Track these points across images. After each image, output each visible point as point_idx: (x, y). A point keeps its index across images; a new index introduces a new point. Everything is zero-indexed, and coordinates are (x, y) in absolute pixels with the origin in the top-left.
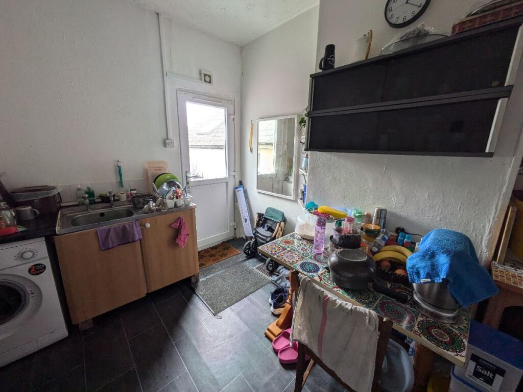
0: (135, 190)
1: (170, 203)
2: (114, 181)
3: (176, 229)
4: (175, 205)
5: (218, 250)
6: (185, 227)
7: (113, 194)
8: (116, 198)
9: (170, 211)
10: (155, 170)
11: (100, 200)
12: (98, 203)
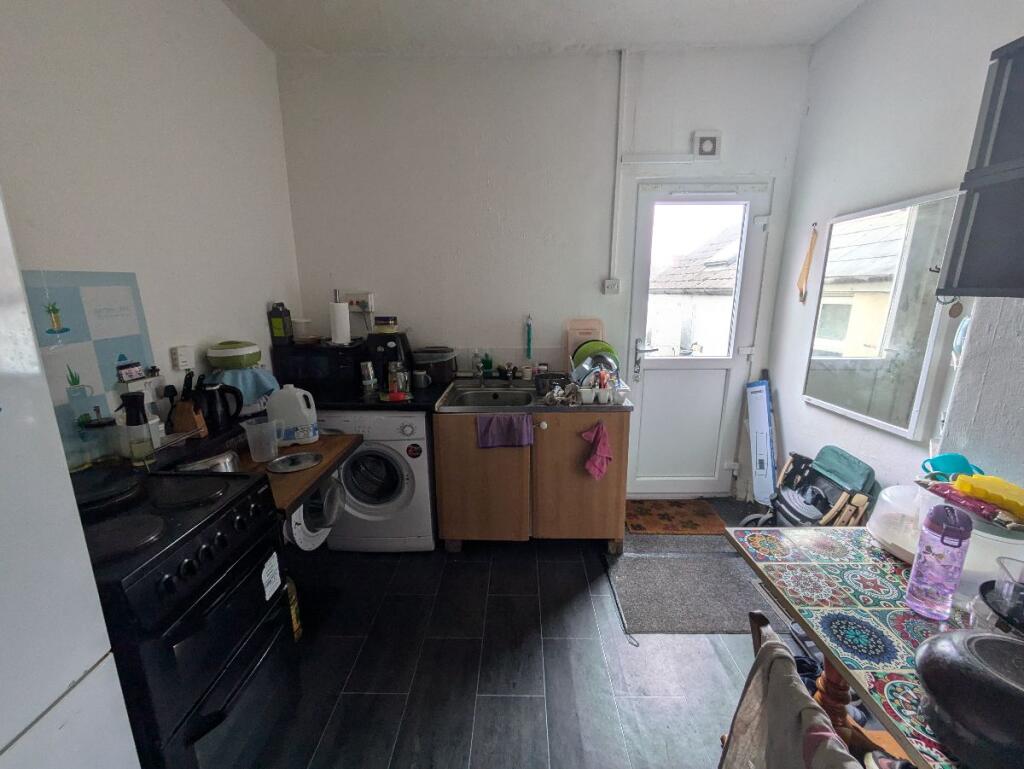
0: (545, 365)
1: (587, 395)
2: (521, 347)
3: (588, 442)
4: (596, 398)
5: (683, 510)
6: (604, 444)
7: (512, 367)
8: (517, 374)
9: (585, 408)
10: (581, 333)
11: (497, 374)
12: (495, 378)
